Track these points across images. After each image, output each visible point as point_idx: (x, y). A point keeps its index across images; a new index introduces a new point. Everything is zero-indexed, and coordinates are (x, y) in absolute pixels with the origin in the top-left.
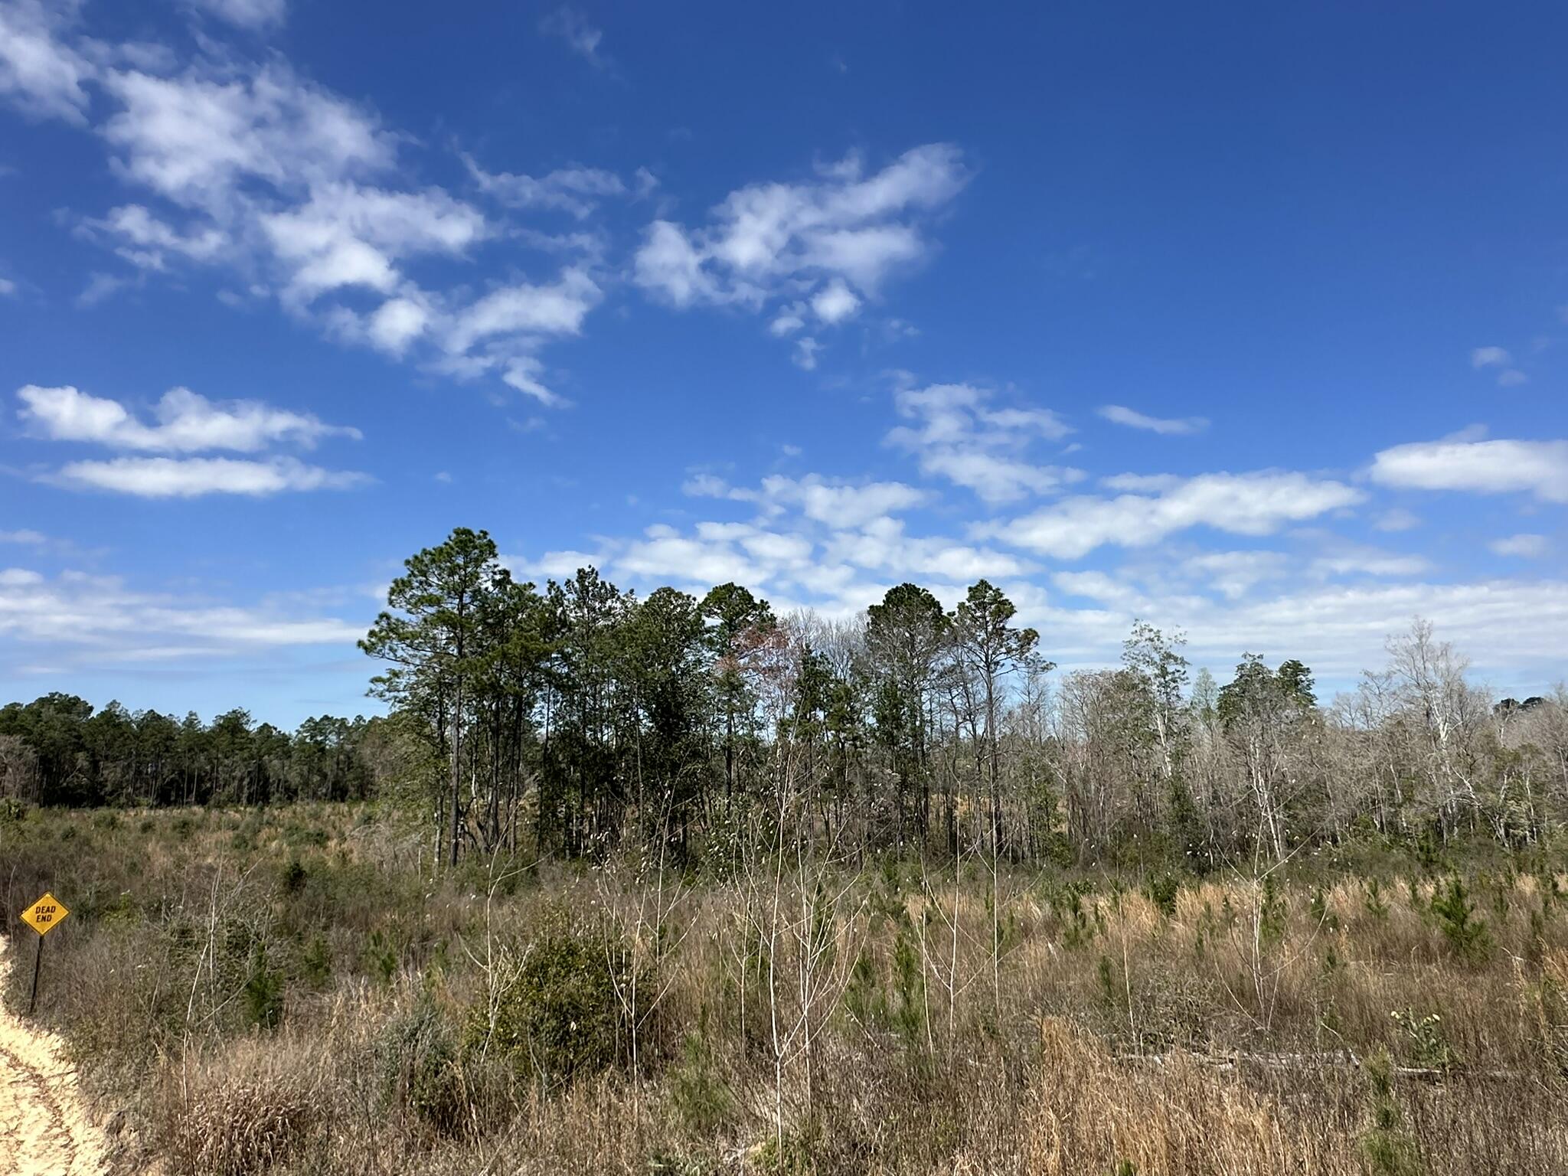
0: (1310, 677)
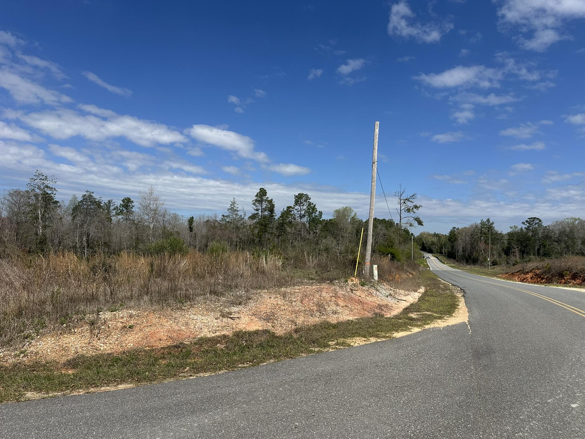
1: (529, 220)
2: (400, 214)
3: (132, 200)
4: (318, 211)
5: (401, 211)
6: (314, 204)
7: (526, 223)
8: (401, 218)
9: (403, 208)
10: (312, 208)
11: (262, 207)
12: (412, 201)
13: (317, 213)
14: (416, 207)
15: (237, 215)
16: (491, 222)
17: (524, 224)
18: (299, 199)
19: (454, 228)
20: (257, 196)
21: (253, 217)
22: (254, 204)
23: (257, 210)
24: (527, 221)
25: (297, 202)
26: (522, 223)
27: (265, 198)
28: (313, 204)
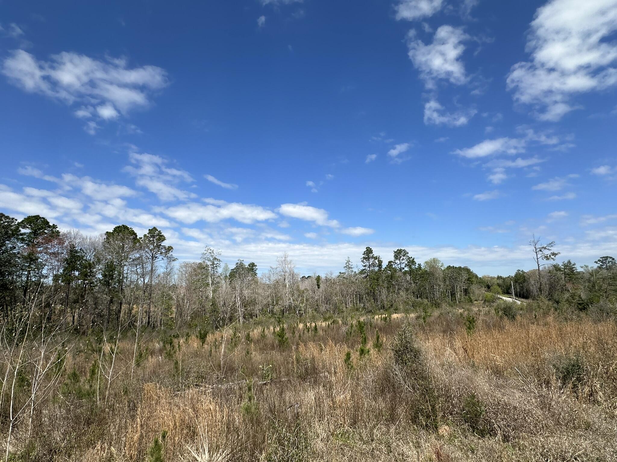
0: (257, 268)
1: (601, 259)
2: (538, 261)
3: (256, 264)
4: (417, 263)
5: (537, 259)
6: (413, 258)
7: (598, 262)
8: (539, 266)
9: (539, 256)
10: (411, 262)
11: (369, 263)
12: (550, 248)
13: (417, 265)
14: (554, 254)
15: (352, 271)
16: (573, 264)
17: (597, 263)
18: (398, 254)
19: (519, 270)
20: (364, 254)
21: (362, 272)
22: (363, 261)
23: (365, 266)
24: (599, 261)
25: (396, 257)
26: (595, 262)
27: (371, 255)
28: (411, 257)
